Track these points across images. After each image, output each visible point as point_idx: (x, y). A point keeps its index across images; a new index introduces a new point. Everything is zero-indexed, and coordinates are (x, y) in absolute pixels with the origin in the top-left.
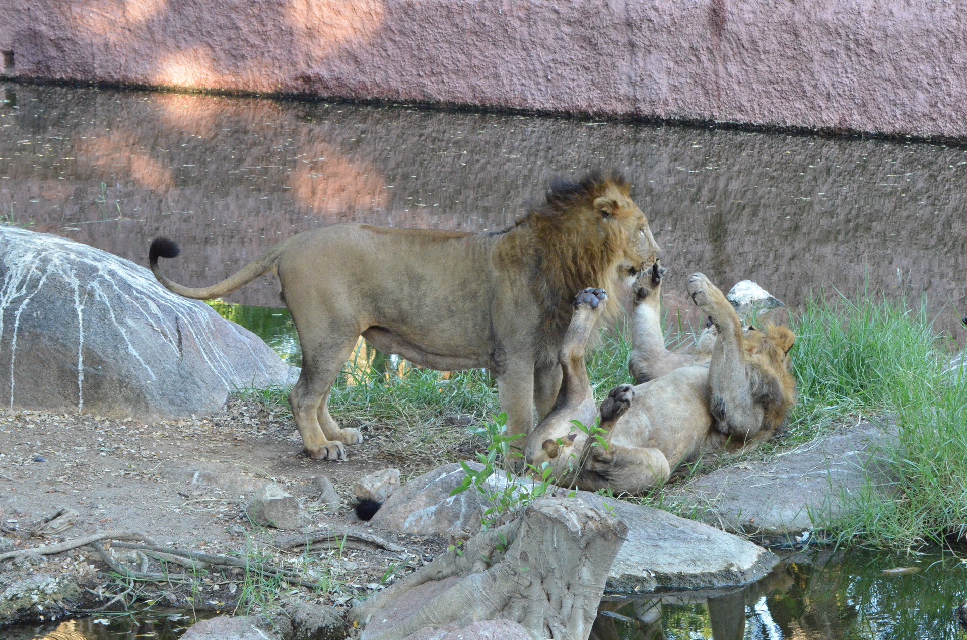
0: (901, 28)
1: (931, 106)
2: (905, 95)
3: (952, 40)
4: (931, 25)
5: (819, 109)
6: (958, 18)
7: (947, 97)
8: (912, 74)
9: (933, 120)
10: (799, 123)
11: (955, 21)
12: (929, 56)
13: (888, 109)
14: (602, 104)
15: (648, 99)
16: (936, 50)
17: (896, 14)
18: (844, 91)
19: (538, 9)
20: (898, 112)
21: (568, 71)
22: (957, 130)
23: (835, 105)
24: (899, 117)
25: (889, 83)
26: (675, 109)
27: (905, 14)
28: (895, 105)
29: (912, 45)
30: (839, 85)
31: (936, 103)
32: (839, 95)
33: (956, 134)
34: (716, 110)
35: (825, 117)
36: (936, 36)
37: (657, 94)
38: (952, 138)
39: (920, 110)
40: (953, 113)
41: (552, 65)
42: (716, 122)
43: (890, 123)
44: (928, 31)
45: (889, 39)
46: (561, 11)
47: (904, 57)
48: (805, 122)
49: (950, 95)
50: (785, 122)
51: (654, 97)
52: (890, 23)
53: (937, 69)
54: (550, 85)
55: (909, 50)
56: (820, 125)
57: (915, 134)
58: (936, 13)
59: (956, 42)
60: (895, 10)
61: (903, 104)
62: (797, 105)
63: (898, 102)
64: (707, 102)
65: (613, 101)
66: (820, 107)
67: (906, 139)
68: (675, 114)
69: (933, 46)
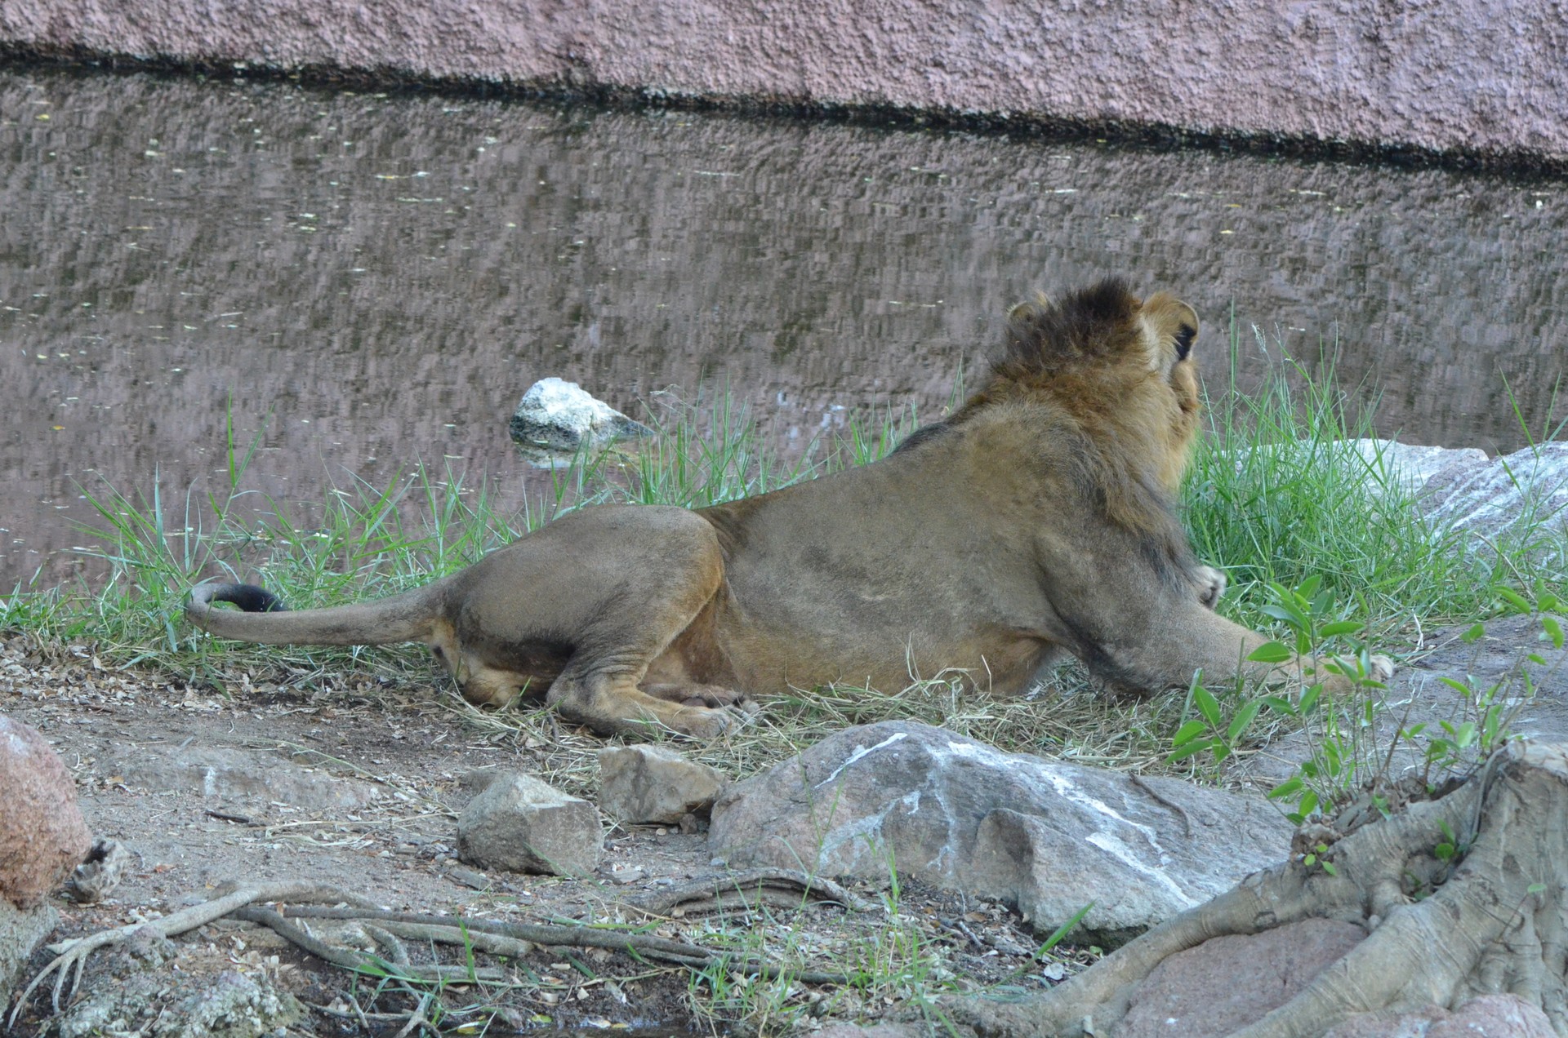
9: (307, 24)
22: (372, 50)
24: (215, 17)
33: (368, 61)
35: (12, 18)
38: (356, 70)
40: (363, 9)
43: (190, 32)
57: (258, 60)
67: (234, 73)
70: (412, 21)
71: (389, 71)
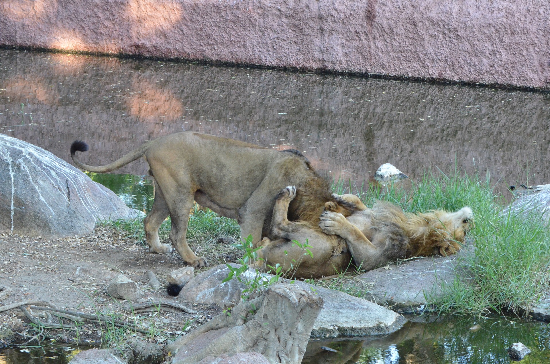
0: (474, 22)
1: (491, 66)
2: (476, 60)
3: (504, 30)
4: (491, 21)
5: (427, 67)
6: (507, 17)
7: (500, 62)
8: (480, 49)
9: (491, 74)
10: (416, 75)
11: (505, 19)
12: (490, 38)
13: (466, 68)
14: (305, 63)
15: (330, 60)
16: (494, 35)
17: (471, 14)
18: (442, 57)
19: (269, 9)
20: (472, 70)
21: (286, 44)
22: (505, 80)
23: (436, 65)
24: (472, 72)
25: (467, 53)
26: (346, 66)
27: (477, 14)
28: (471, 66)
29: (481, 32)
30: (439, 54)
31: (494, 65)
32: (439, 59)
33: (504, 83)
34: (369, 67)
35: (431, 72)
36: (494, 27)
37: (336, 57)
38: (502, 84)
39: (484, 69)
40: (503, 71)
41: (277, 41)
42: (369, 74)
43: (467, 76)
44: (489, 24)
45: (468, 29)
46: (282, 10)
47: (476, 39)
48: (419, 75)
49: (501, 61)
50: (408, 75)
51: (334, 59)
52: (468, 19)
53: (495, 46)
54: (275, 51)
55: (479, 35)
56: (428, 76)
57: (482, 82)
58: (494, 14)
59: (505, 31)
60: (471, 12)
61: (475, 65)
62: (415, 65)
63: (472, 64)
64: (364, 63)
65: (311, 61)
66: (428, 66)
67: (476, 85)
68: (346, 69)
69: (492, 32)
70: (513, 73)
71: (509, 85)
